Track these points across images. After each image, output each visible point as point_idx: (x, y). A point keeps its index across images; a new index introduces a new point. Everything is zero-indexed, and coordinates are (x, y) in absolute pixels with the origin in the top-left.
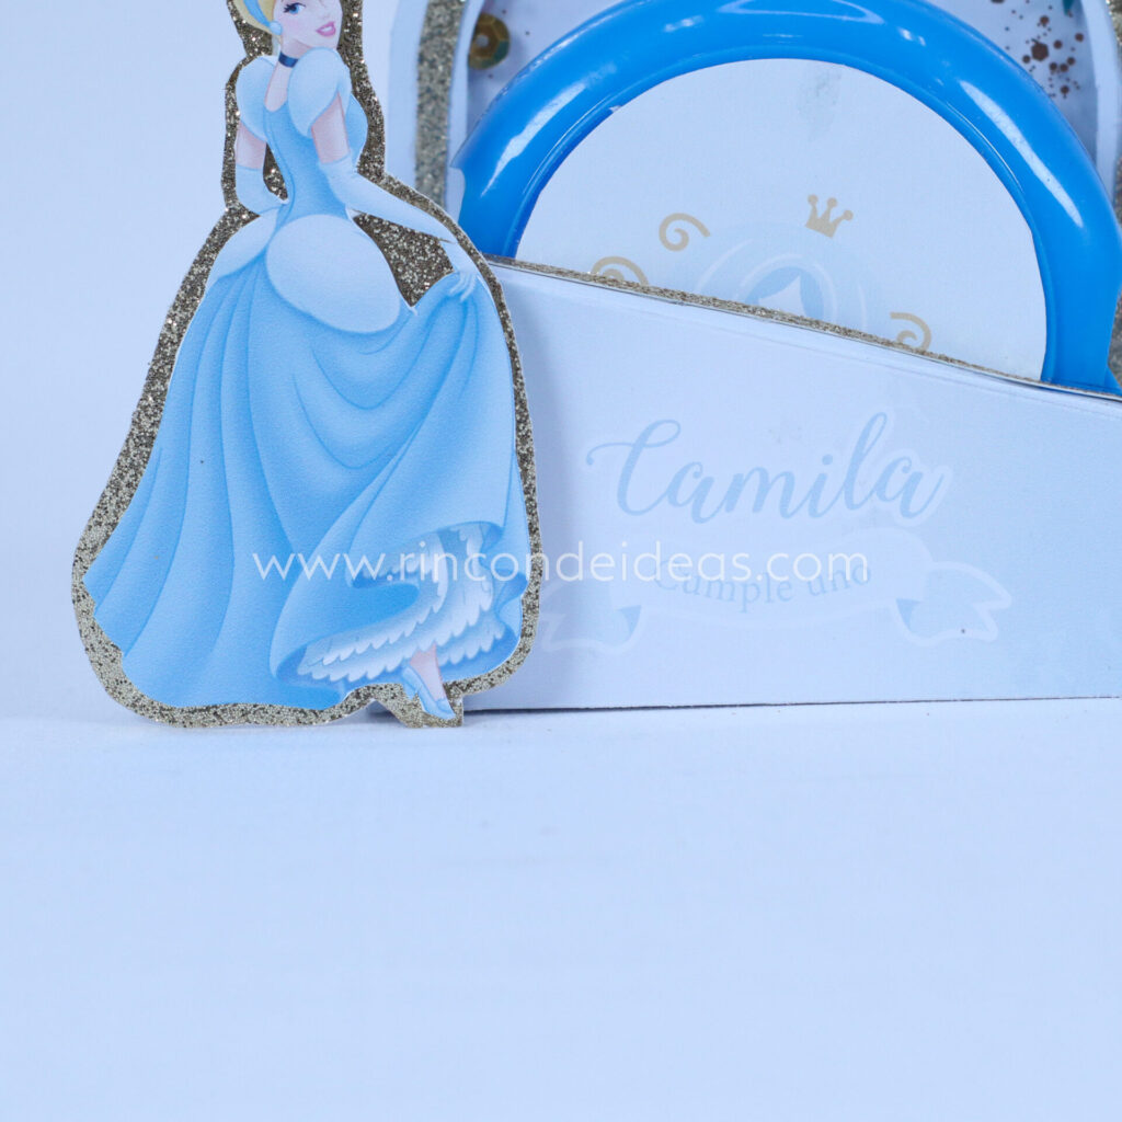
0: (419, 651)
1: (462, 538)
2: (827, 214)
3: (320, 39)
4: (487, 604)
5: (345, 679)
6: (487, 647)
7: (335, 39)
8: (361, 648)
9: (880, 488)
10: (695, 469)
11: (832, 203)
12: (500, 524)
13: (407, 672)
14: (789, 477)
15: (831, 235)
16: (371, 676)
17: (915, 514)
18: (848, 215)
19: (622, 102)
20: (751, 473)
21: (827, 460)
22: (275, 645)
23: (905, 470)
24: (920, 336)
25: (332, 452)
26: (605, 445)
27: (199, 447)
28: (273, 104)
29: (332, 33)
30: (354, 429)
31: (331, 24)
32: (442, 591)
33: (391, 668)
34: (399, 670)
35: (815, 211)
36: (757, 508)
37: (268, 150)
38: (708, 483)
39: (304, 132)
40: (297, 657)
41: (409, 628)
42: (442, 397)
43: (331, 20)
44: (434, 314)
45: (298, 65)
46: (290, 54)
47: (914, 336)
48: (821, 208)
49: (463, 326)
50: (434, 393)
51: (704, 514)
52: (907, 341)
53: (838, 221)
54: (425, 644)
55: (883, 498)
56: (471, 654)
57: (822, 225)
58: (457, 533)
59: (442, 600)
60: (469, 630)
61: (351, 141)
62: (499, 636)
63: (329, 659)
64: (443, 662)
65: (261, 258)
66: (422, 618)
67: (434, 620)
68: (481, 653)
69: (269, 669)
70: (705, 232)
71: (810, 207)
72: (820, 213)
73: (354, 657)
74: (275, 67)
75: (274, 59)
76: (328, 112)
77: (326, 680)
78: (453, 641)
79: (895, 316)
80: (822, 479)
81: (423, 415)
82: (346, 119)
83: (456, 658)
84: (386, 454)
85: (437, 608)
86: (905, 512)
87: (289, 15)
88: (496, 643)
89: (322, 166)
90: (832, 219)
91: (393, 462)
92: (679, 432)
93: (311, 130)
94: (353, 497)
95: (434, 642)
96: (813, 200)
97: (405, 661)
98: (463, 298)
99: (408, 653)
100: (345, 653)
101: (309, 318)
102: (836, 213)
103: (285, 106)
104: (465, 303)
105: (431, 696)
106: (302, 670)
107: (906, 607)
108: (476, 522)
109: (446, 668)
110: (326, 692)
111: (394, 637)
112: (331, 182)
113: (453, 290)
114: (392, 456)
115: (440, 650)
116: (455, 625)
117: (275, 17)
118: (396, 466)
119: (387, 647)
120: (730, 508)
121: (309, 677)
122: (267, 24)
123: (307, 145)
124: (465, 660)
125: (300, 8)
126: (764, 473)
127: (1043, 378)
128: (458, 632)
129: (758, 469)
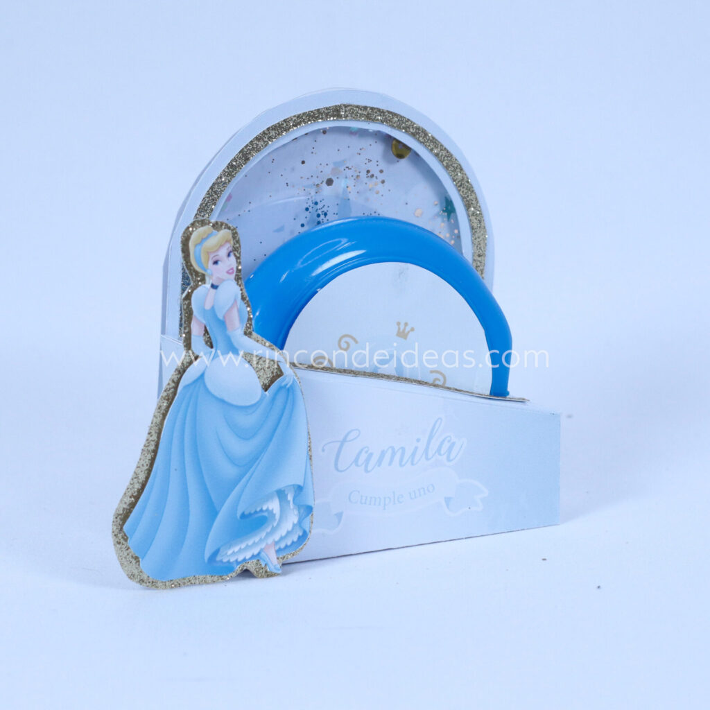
0: (267, 544)
1: (286, 493)
2: (405, 329)
3: (228, 276)
4: (296, 520)
5: (236, 561)
6: (295, 539)
7: (233, 276)
8: (243, 546)
9: (439, 450)
10: (366, 449)
11: (406, 324)
12: (301, 484)
13: (263, 554)
14: (403, 449)
15: (406, 338)
16: (247, 558)
17: (452, 460)
18: (412, 329)
19: (322, 287)
20: (388, 449)
21: (418, 440)
22: (207, 549)
23: (449, 441)
24: (442, 379)
25: (231, 460)
26: (330, 443)
27: (175, 463)
28: (208, 307)
29: (233, 273)
30: (241, 449)
31: (232, 269)
32: (277, 517)
33: (256, 553)
34: (259, 553)
35: (399, 329)
36: (390, 463)
37: (205, 328)
38: (371, 455)
39: (221, 317)
40: (216, 553)
41: (263, 534)
42: (279, 431)
43: (231, 267)
44: (276, 394)
45: (219, 288)
46: (215, 284)
47: (439, 380)
48: (402, 327)
49: (287, 399)
50: (275, 430)
51: (369, 468)
52: (437, 382)
53: (409, 332)
54: (270, 541)
55: (440, 454)
56: (289, 543)
57: (402, 334)
58: (284, 491)
59: (277, 521)
60: (288, 533)
61: (241, 320)
62: (301, 534)
63: (230, 552)
64: (277, 548)
65: (202, 376)
66: (269, 530)
67: (274, 530)
68: (293, 542)
69: (204, 559)
70: (356, 342)
71: (397, 327)
72: (401, 330)
73: (240, 550)
74: (209, 290)
75: (208, 286)
76: (232, 307)
77: (229, 562)
78: (282, 538)
79: (432, 372)
80: (416, 448)
81: (270, 439)
82: (239, 311)
83: (282, 545)
84: (255, 458)
85: (275, 524)
86: (449, 460)
87: (215, 266)
88: (299, 537)
89: (229, 332)
90: (406, 331)
91: (257, 463)
92: (359, 435)
93: (224, 317)
94: (240, 480)
95: (274, 540)
96: (399, 324)
97: (262, 550)
98: (288, 386)
99: (263, 546)
100: (236, 549)
101: (222, 401)
102: (408, 329)
103: (213, 308)
104: (288, 390)
105: (272, 564)
106: (218, 558)
107: (448, 500)
108: (291, 485)
109: (278, 551)
110: (228, 568)
111: (257, 539)
112: (233, 340)
113: (283, 384)
114: (257, 459)
115: (276, 543)
116: (283, 532)
117: (209, 267)
118: (259, 463)
119: (255, 544)
120: (379, 466)
121: (221, 561)
122: (205, 270)
123: (222, 324)
124: (286, 546)
125: (219, 263)
126: (393, 448)
127: (491, 394)
128: (284, 534)
129: (391, 447)
